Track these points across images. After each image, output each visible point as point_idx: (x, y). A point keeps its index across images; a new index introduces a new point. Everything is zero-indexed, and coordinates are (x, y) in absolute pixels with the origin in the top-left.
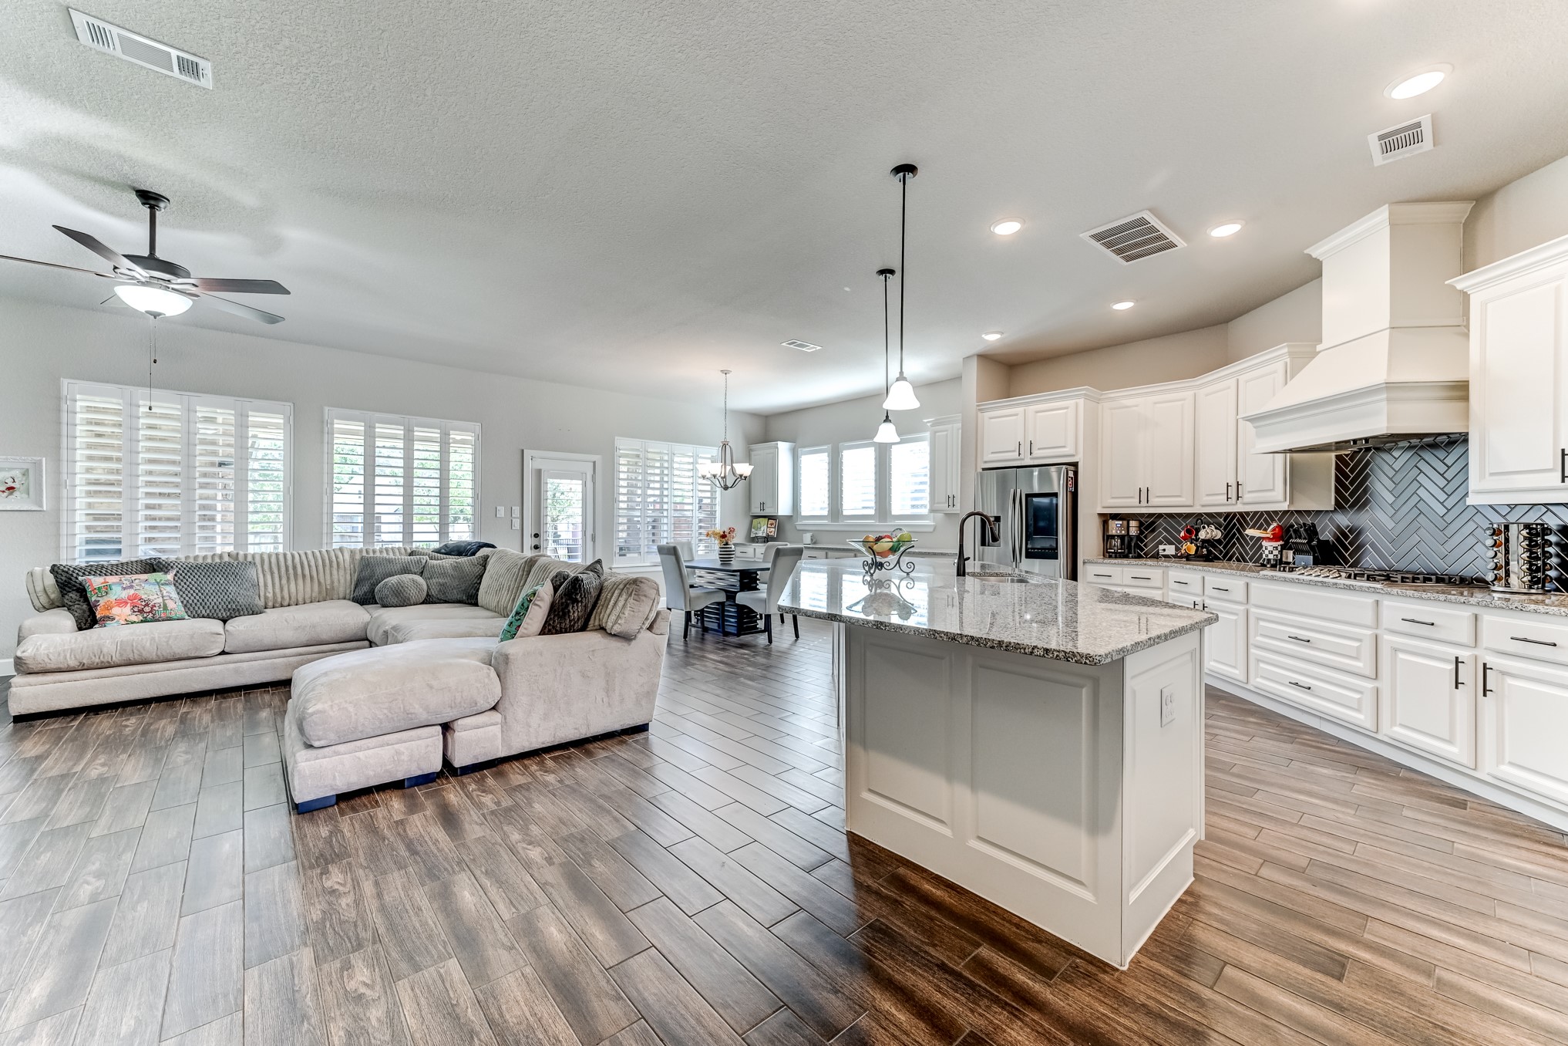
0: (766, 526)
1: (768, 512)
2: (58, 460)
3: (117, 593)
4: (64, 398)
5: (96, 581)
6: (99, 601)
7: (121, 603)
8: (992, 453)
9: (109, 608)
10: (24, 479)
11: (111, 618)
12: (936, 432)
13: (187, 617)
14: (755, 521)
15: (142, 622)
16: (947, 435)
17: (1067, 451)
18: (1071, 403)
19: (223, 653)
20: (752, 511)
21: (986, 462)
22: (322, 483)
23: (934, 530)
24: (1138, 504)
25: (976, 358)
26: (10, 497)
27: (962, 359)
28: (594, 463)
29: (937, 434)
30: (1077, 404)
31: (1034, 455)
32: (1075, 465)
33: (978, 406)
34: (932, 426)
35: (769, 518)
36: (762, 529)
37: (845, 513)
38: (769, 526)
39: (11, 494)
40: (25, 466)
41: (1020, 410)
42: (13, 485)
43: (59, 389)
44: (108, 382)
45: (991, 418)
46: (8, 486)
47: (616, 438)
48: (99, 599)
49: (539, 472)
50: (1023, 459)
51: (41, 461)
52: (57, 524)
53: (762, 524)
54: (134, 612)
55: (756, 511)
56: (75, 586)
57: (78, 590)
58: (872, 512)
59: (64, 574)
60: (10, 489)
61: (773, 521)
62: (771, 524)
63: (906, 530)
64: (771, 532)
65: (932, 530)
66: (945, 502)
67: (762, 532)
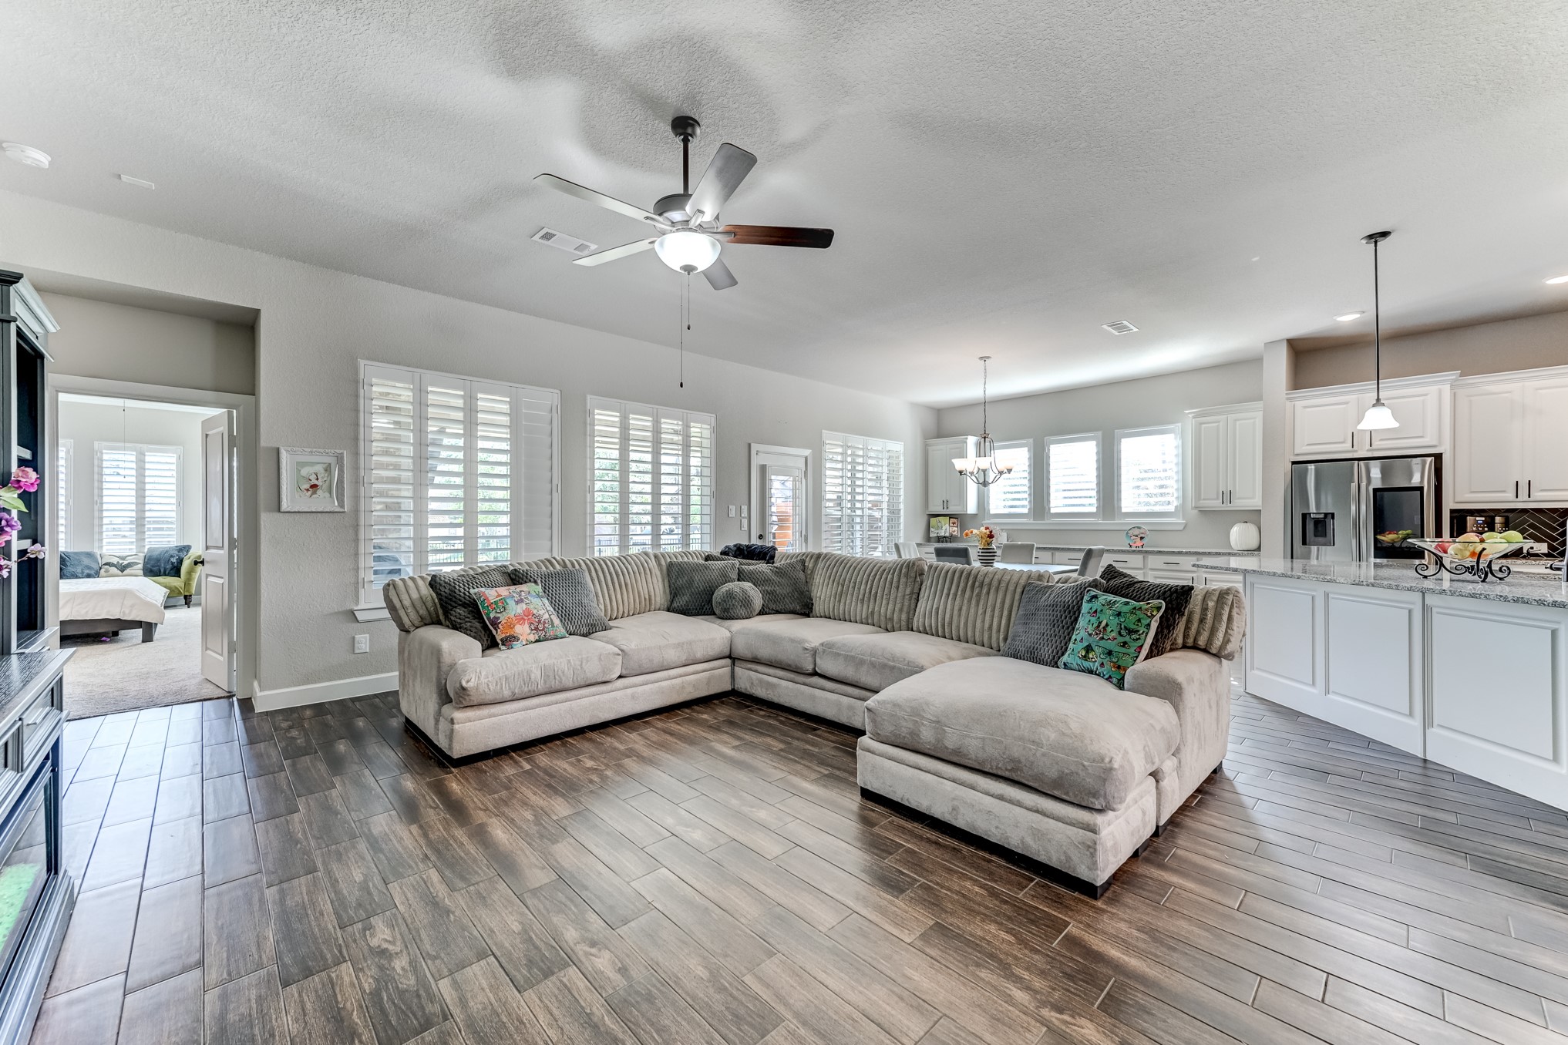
0: (947, 525)
1: (952, 510)
2: (356, 454)
3: (515, 609)
4: (361, 381)
5: (491, 594)
6: (499, 618)
7: (520, 619)
8: (1308, 445)
9: (511, 626)
10: (326, 475)
11: (514, 638)
12: (1201, 424)
13: (567, 635)
14: (933, 520)
15: (537, 641)
16: (1218, 426)
17: (1427, 440)
18: (1434, 389)
19: (620, 677)
20: (930, 510)
21: (1297, 455)
22: (585, 480)
23: (1184, 528)
24: (1514, 498)
25: (1285, 341)
26: (314, 496)
27: (1263, 345)
29: (1203, 426)
30: (1440, 391)
31: (1374, 447)
32: (1438, 458)
33: (1287, 394)
34: (1194, 417)
35: (953, 516)
36: (944, 528)
37: (1053, 511)
38: (951, 525)
39: (314, 493)
40: (328, 460)
41: (1352, 397)
42: (316, 482)
43: (356, 373)
44: (399, 364)
45: (1305, 407)
46: (312, 483)
47: (823, 431)
48: (499, 615)
49: (763, 469)
50: (1356, 451)
51: (342, 453)
52: (356, 528)
53: (943, 523)
54: (532, 630)
55: (937, 509)
56: (460, 600)
57: (464, 605)
58: (1093, 509)
59: (448, 587)
60: (314, 486)
61: (955, 520)
62: (954, 523)
63: (1146, 528)
64: (954, 531)
65: (1181, 528)
66: (1218, 498)
67: (943, 531)
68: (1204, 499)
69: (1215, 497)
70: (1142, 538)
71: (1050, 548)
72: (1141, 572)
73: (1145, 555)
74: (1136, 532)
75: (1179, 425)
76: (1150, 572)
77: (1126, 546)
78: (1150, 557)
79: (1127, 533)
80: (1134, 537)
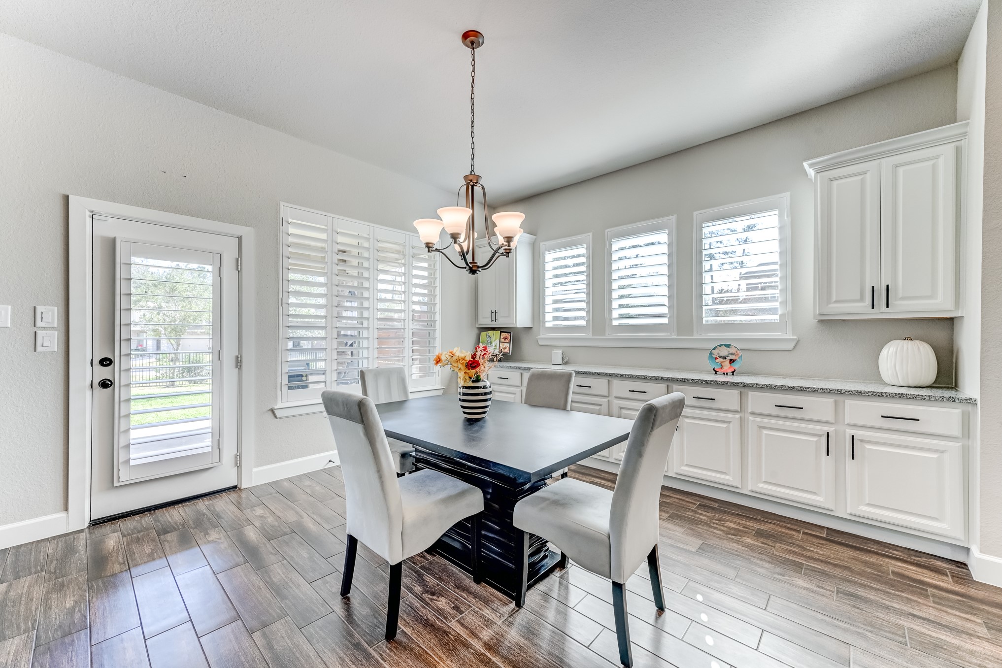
0: (498, 341)
1: (502, 322)
12: (832, 180)
20: (480, 323)
23: (794, 347)
28: (240, 239)
29: (835, 183)
34: (819, 172)
35: (502, 330)
36: (494, 344)
38: (502, 340)
47: (282, 204)
49: (107, 244)
55: (486, 322)
61: (507, 335)
62: (505, 339)
63: (739, 346)
64: (505, 348)
65: (790, 346)
66: (862, 299)
67: (493, 348)
68: (836, 302)
69: (858, 297)
70: (732, 361)
71: (606, 375)
72: (737, 416)
73: (743, 390)
74: (724, 352)
75: (788, 194)
76: (752, 418)
77: (708, 373)
78: (752, 394)
79: (711, 354)
80: (720, 360)
